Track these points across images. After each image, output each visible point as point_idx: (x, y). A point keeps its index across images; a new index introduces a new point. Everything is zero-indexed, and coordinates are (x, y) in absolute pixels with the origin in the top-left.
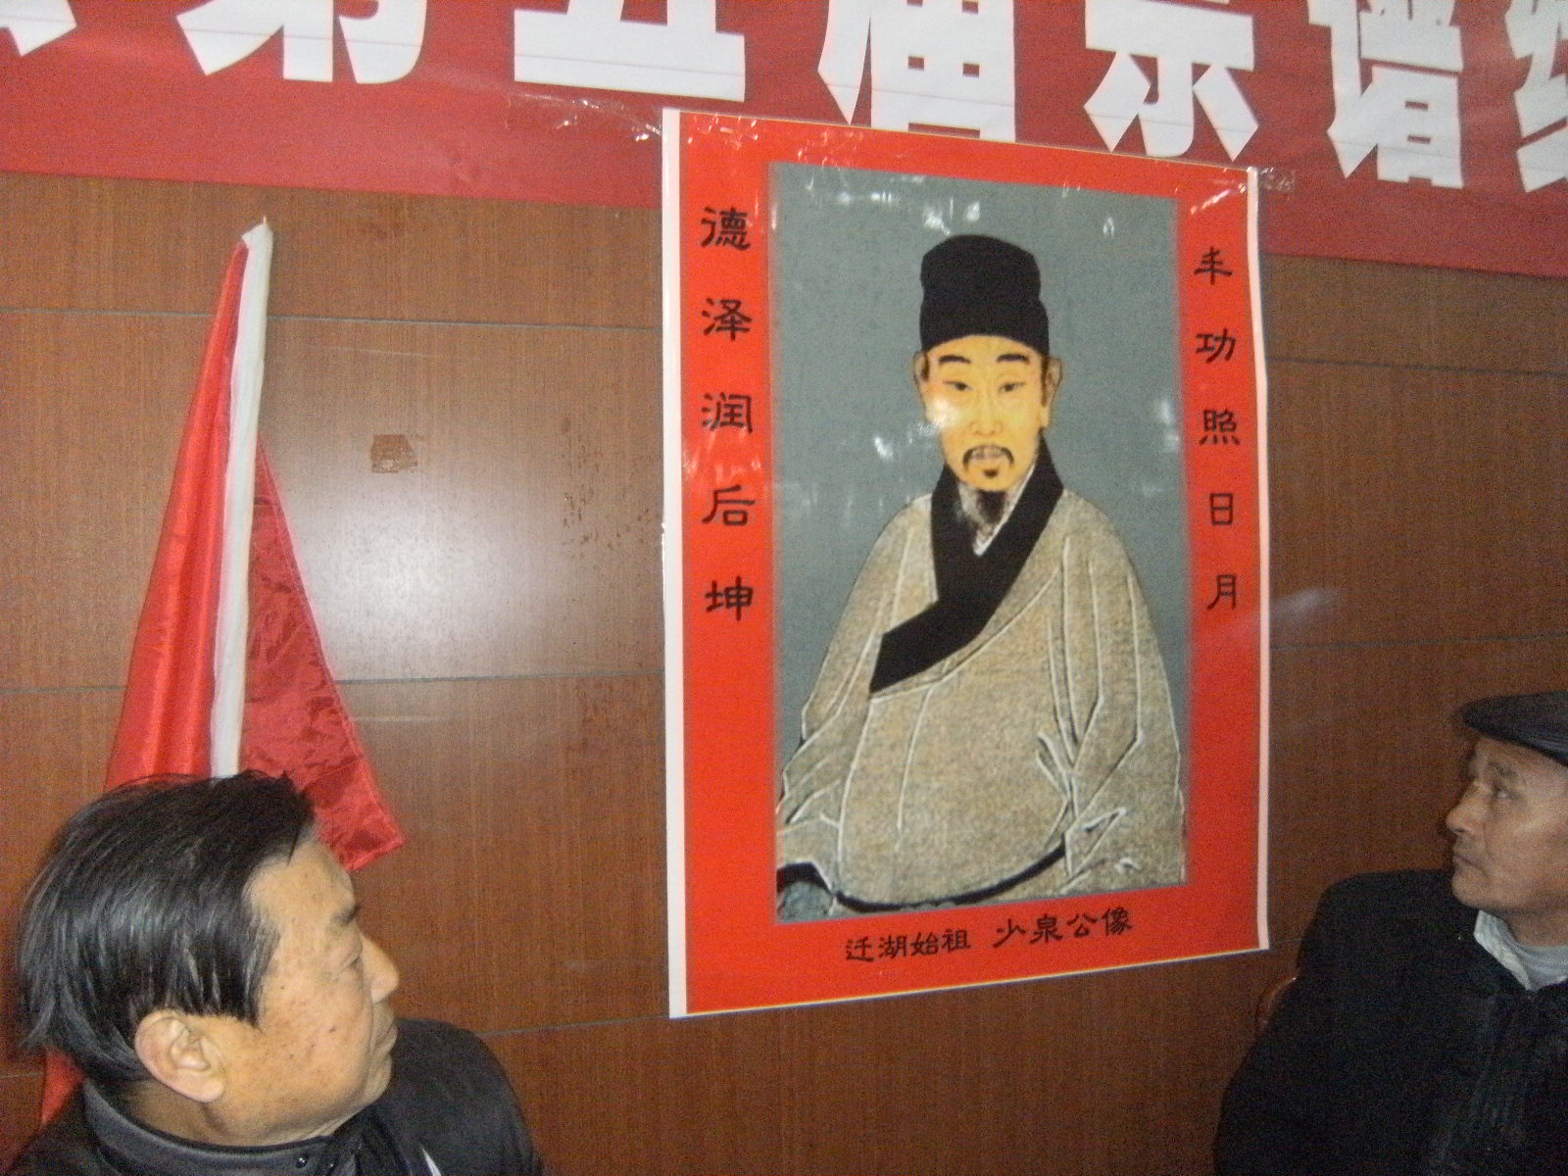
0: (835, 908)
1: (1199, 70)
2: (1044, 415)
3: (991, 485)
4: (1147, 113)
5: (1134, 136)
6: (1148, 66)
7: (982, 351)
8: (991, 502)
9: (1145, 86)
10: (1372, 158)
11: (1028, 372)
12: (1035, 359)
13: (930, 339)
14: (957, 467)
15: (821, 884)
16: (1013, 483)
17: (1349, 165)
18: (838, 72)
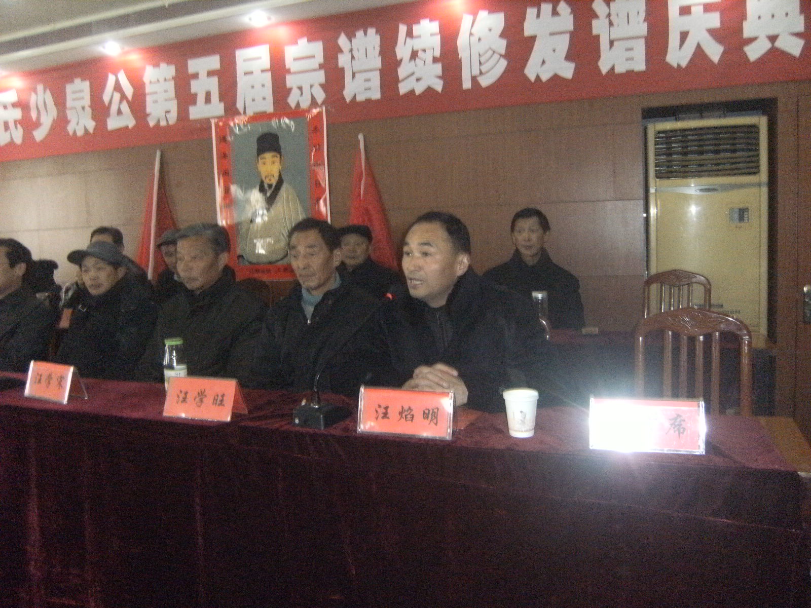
0: (247, 263)
1: (311, 86)
2: (281, 168)
3: (270, 183)
4: (301, 99)
5: (298, 104)
6: (300, 88)
7: (268, 156)
8: (270, 186)
9: (300, 92)
10: (355, 97)
11: (277, 159)
12: (278, 156)
13: (259, 154)
14: (264, 179)
15: (244, 259)
16: (274, 182)
17: (348, 99)
18: (240, 105)
